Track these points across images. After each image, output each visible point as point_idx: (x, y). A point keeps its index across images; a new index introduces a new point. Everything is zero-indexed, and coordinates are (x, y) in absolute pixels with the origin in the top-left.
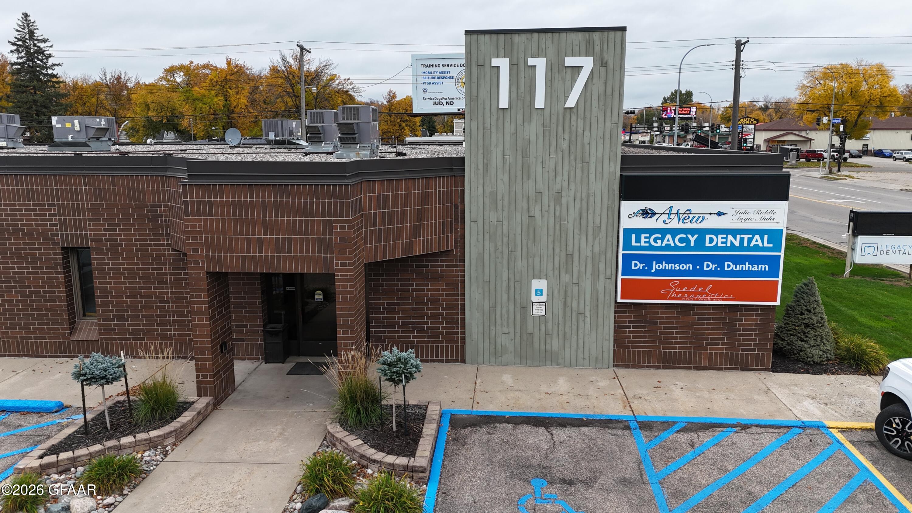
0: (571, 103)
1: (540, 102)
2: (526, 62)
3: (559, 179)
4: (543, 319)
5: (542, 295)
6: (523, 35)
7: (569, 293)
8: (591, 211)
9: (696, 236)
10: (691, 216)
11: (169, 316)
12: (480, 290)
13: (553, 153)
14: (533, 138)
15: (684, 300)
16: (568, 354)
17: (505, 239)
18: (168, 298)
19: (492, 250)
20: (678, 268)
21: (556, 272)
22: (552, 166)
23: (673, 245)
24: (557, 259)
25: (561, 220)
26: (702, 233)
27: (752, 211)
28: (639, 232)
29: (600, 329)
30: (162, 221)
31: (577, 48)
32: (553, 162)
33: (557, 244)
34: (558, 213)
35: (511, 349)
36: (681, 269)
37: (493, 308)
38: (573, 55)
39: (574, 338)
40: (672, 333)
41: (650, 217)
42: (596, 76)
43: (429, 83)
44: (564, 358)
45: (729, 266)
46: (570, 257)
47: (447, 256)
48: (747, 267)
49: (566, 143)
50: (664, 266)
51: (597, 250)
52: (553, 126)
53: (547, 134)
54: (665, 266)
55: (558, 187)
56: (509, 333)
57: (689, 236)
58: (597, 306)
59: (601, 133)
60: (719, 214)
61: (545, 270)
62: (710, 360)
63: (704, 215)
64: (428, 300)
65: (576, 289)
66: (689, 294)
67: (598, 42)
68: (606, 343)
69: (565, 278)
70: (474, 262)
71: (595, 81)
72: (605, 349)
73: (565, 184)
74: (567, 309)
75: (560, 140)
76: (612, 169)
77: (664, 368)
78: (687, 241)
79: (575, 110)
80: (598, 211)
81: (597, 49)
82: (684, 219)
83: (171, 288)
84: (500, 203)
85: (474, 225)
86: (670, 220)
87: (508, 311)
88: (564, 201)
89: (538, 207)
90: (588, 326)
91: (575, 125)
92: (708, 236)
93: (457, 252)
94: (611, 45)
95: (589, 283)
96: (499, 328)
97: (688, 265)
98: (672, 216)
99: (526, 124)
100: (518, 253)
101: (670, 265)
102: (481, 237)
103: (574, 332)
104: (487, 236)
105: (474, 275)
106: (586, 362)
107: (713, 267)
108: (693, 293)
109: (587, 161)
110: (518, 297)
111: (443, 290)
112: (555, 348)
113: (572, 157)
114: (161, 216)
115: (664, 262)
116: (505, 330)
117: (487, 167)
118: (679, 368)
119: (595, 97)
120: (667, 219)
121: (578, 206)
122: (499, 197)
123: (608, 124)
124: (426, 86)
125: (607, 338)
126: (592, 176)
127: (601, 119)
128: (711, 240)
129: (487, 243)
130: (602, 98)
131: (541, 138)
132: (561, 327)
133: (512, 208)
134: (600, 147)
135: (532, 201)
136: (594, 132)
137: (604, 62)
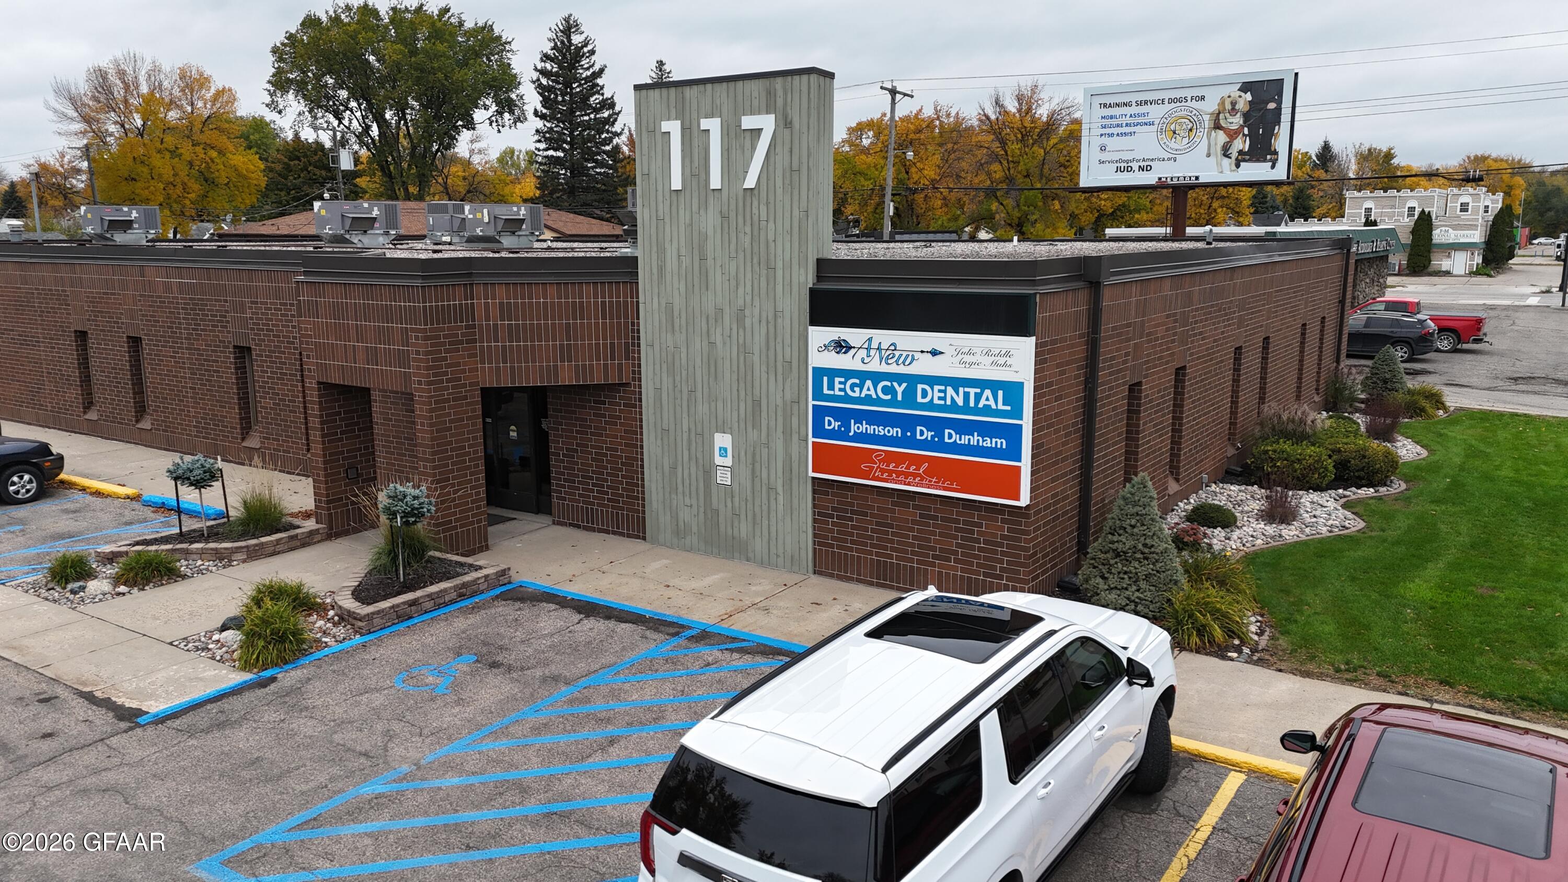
0: (750, 182)
1: (715, 182)
2: (699, 124)
3: (741, 290)
4: (729, 491)
5: (726, 456)
6: (695, 87)
7: (758, 458)
8: (779, 340)
9: (904, 385)
10: (897, 354)
12: (659, 442)
13: (733, 254)
14: (710, 233)
15: (891, 482)
16: (759, 545)
17: (684, 373)
19: (671, 387)
20: (883, 433)
21: (742, 425)
22: (733, 273)
23: (874, 396)
24: (742, 405)
25: (744, 350)
26: (912, 380)
27: (978, 351)
28: (832, 373)
29: (795, 513)
31: (755, 103)
32: (733, 264)
33: (742, 385)
34: (741, 341)
35: (695, 529)
36: (887, 434)
37: (674, 468)
38: (752, 113)
39: (765, 523)
40: (887, 533)
41: (845, 353)
42: (779, 141)
43: (1112, 135)
44: (754, 551)
46: (757, 404)
47: (624, 392)
48: (975, 439)
49: (748, 239)
50: (864, 427)
51: (788, 397)
52: (732, 215)
53: (726, 225)
54: (867, 428)
55: (741, 302)
56: (691, 506)
57: (895, 384)
58: (791, 480)
59: (787, 226)
60: (934, 353)
61: (729, 421)
63: (915, 354)
64: (607, 449)
65: (765, 452)
66: (899, 474)
67: (780, 93)
68: (803, 536)
69: (753, 435)
70: (651, 401)
71: (779, 149)
72: (803, 546)
73: (748, 298)
74: (755, 479)
75: (741, 235)
76: (802, 279)
78: (893, 392)
79: (756, 192)
80: (788, 341)
81: (780, 102)
82: (887, 358)
84: (677, 321)
85: (650, 350)
86: (870, 359)
87: (690, 475)
88: (748, 322)
89: (719, 330)
90: (781, 507)
91: (757, 214)
92: (920, 387)
93: (634, 386)
94: (796, 97)
95: (780, 444)
96: (680, 496)
97: (895, 429)
98: (872, 352)
99: (702, 212)
100: (699, 395)
101: (872, 427)
102: (657, 367)
103: (765, 514)
104: (664, 366)
105: (652, 420)
106: (781, 560)
107: (928, 435)
108: (902, 473)
109: (772, 265)
110: (699, 455)
111: (621, 437)
112: (743, 535)
113: (755, 261)
115: (863, 422)
116: (688, 501)
117: (661, 269)
118: (898, 589)
119: (779, 173)
120: (865, 357)
121: (764, 331)
122: (676, 313)
123: (796, 212)
124: (1105, 140)
125: (805, 529)
126: (779, 288)
127: (788, 207)
128: (925, 394)
129: (665, 377)
130: (788, 175)
131: (719, 231)
132: (750, 506)
133: (691, 330)
134: (788, 245)
135: (712, 321)
136: (779, 222)
137: (789, 120)
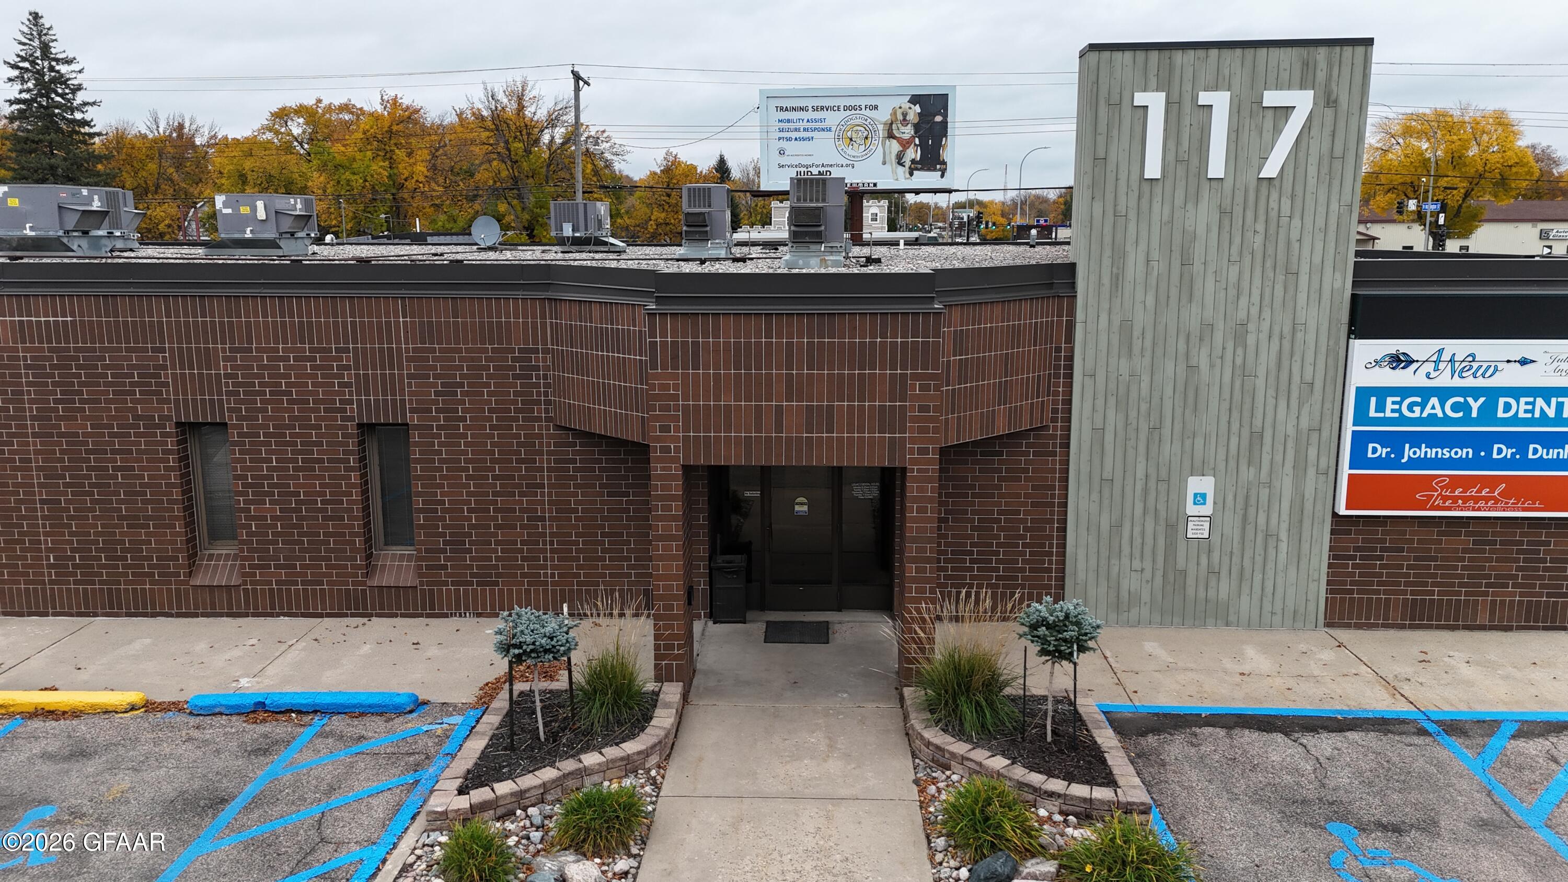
0: (1271, 169)
1: (1217, 167)
2: (1195, 98)
3: (1243, 302)
4: (1205, 545)
5: (1204, 504)
6: (1191, 53)
7: (1253, 501)
8: (1297, 357)
9: (1482, 400)
10: (1475, 365)
11: (545, 543)
12: (1095, 496)
13: (1235, 257)
14: (1201, 230)
15: (1455, 510)
16: (1246, 605)
17: (1144, 407)
18: (543, 511)
19: (1120, 426)
20: (1448, 455)
21: (1232, 464)
22: (1233, 279)
23: (1440, 415)
24: (1234, 441)
25: (1244, 372)
26: (1493, 394)
28: (1382, 393)
29: (1304, 561)
30: (538, 377)
31: (1285, 75)
32: (1234, 270)
33: (1236, 415)
36: (1454, 456)
37: (1117, 527)
38: (1278, 87)
39: (1258, 578)
40: (1429, 567)
41: (1403, 368)
42: (1316, 123)
43: (789, 139)
44: (1238, 613)
45: (1536, 451)
46: (1257, 437)
47: (1038, 437)
49: (1259, 239)
50: (1424, 451)
51: (1304, 423)
52: (1238, 210)
53: (1226, 222)
54: (1426, 452)
55: (1242, 315)
56: (1142, 570)
57: (1470, 400)
58: (1301, 521)
59: (1320, 222)
60: (1524, 362)
61: (1212, 461)
62: (1493, 613)
63: (1498, 364)
64: (1001, 512)
65: (1264, 493)
66: (1465, 499)
67: (1322, 64)
68: (1313, 586)
69: (1247, 474)
70: (1086, 447)
71: (1315, 131)
72: (1311, 597)
73: (1254, 311)
74: (1248, 527)
75: (1249, 234)
76: (1338, 284)
77: (1412, 627)
78: (1466, 408)
79: (1277, 183)
80: (1310, 358)
81: (1321, 76)
82: (1462, 371)
83: (550, 494)
84: (1137, 344)
85: (1089, 382)
86: (1438, 373)
87: (1143, 533)
88: (1251, 340)
89: (1205, 351)
90: (1282, 556)
91: (1276, 208)
92: (1502, 401)
93: (1055, 429)
94: (1346, 70)
95: (1288, 483)
96: (1125, 561)
97: (1465, 450)
98: (1442, 366)
99: (1190, 206)
100: (1166, 432)
101: (1434, 450)
102: (1100, 402)
103: (1259, 567)
104: (1112, 401)
105: (1085, 468)
106: (1277, 619)
107: (1508, 452)
108: (1472, 498)
109: (1294, 268)
110: (1162, 507)
111: (1027, 496)
112: (1223, 595)
113: (1269, 264)
114: (537, 368)
115: (1423, 445)
116: (1137, 564)
117: (1117, 280)
118: (1438, 627)
119: (1313, 160)
120: (1432, 372)
121: (1274, 348)
122: (1137, 333)
123: (1334, 206)
124: (783, 144)
125: (1316, 577)
126: (1302, 298)
127: (1322, 199)
128: (1507, 407)
129: (1111, 414)
130: (1326, 162)
131: (1215, 230)
132: (1236, 559)
133: (1159, 351)
134: (1319, 246)
135: (1194, 340)
136: (1308, 220)
137: (1333, 97)
